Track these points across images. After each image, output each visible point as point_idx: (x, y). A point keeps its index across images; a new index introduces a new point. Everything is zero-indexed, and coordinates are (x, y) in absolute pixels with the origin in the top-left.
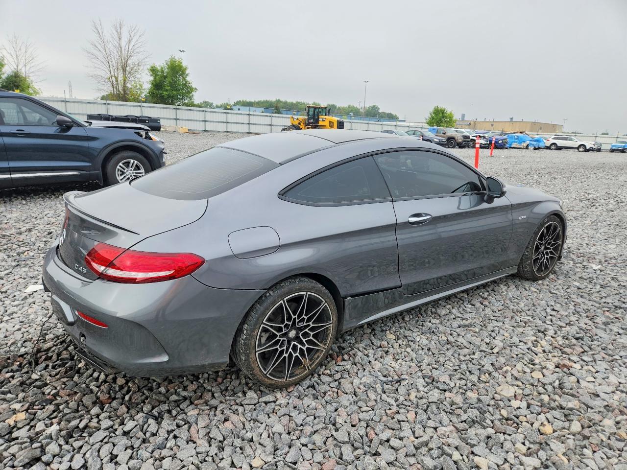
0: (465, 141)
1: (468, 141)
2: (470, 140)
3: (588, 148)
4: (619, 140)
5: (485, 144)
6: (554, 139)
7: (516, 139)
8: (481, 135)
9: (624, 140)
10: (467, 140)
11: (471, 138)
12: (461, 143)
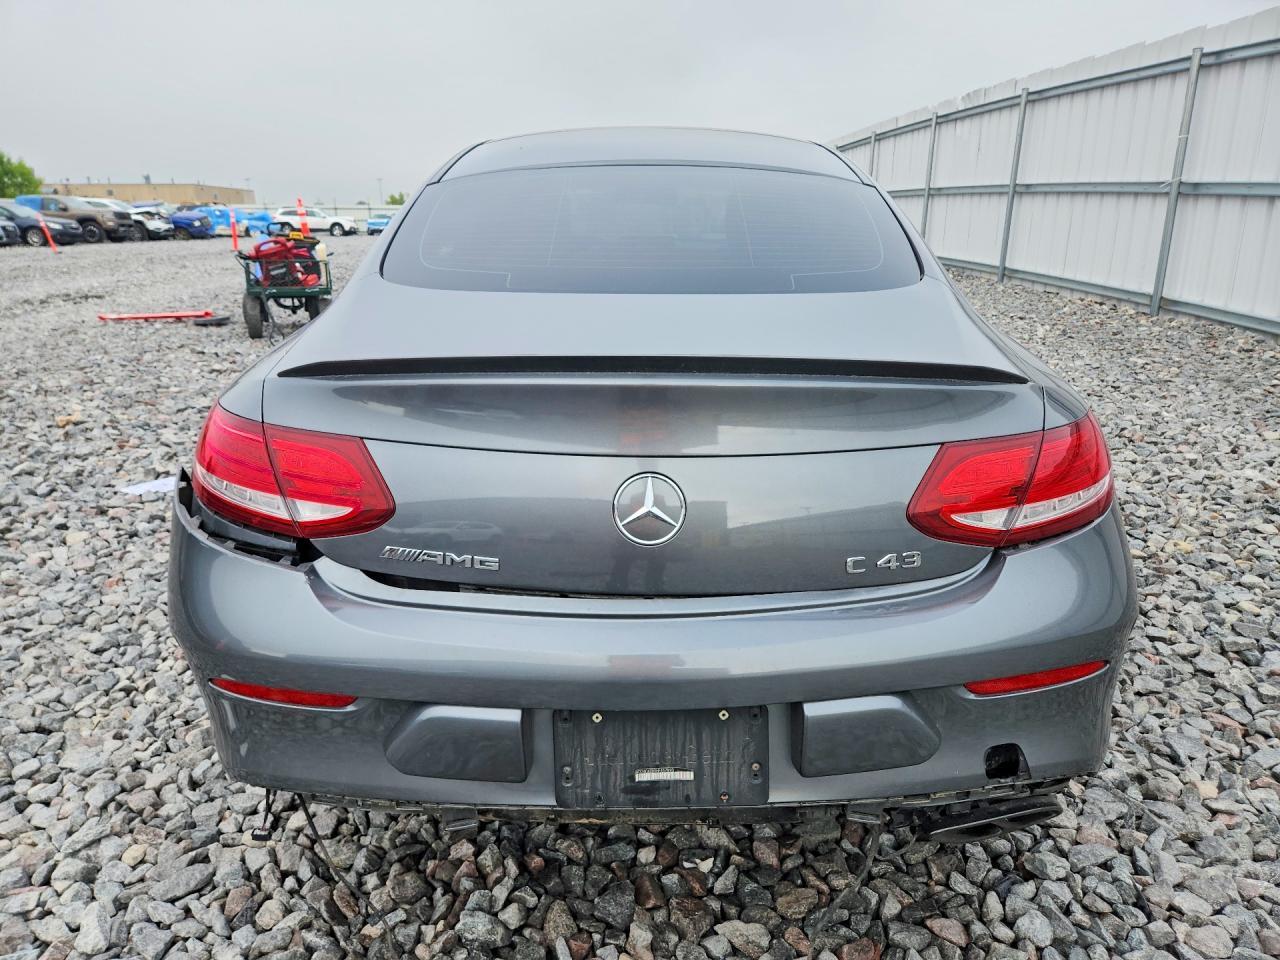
0: (123, 225)
1: (131, 226)
2: (132, 223)
3: (347, 228)
4: (374, 213)
5: (166, 231)
6: (284, 214)
7: (219, 217)
8: (152, 210)
9: (383, 213)
10: (126, 222)
11: (134, 217)
12: (115, 231)
